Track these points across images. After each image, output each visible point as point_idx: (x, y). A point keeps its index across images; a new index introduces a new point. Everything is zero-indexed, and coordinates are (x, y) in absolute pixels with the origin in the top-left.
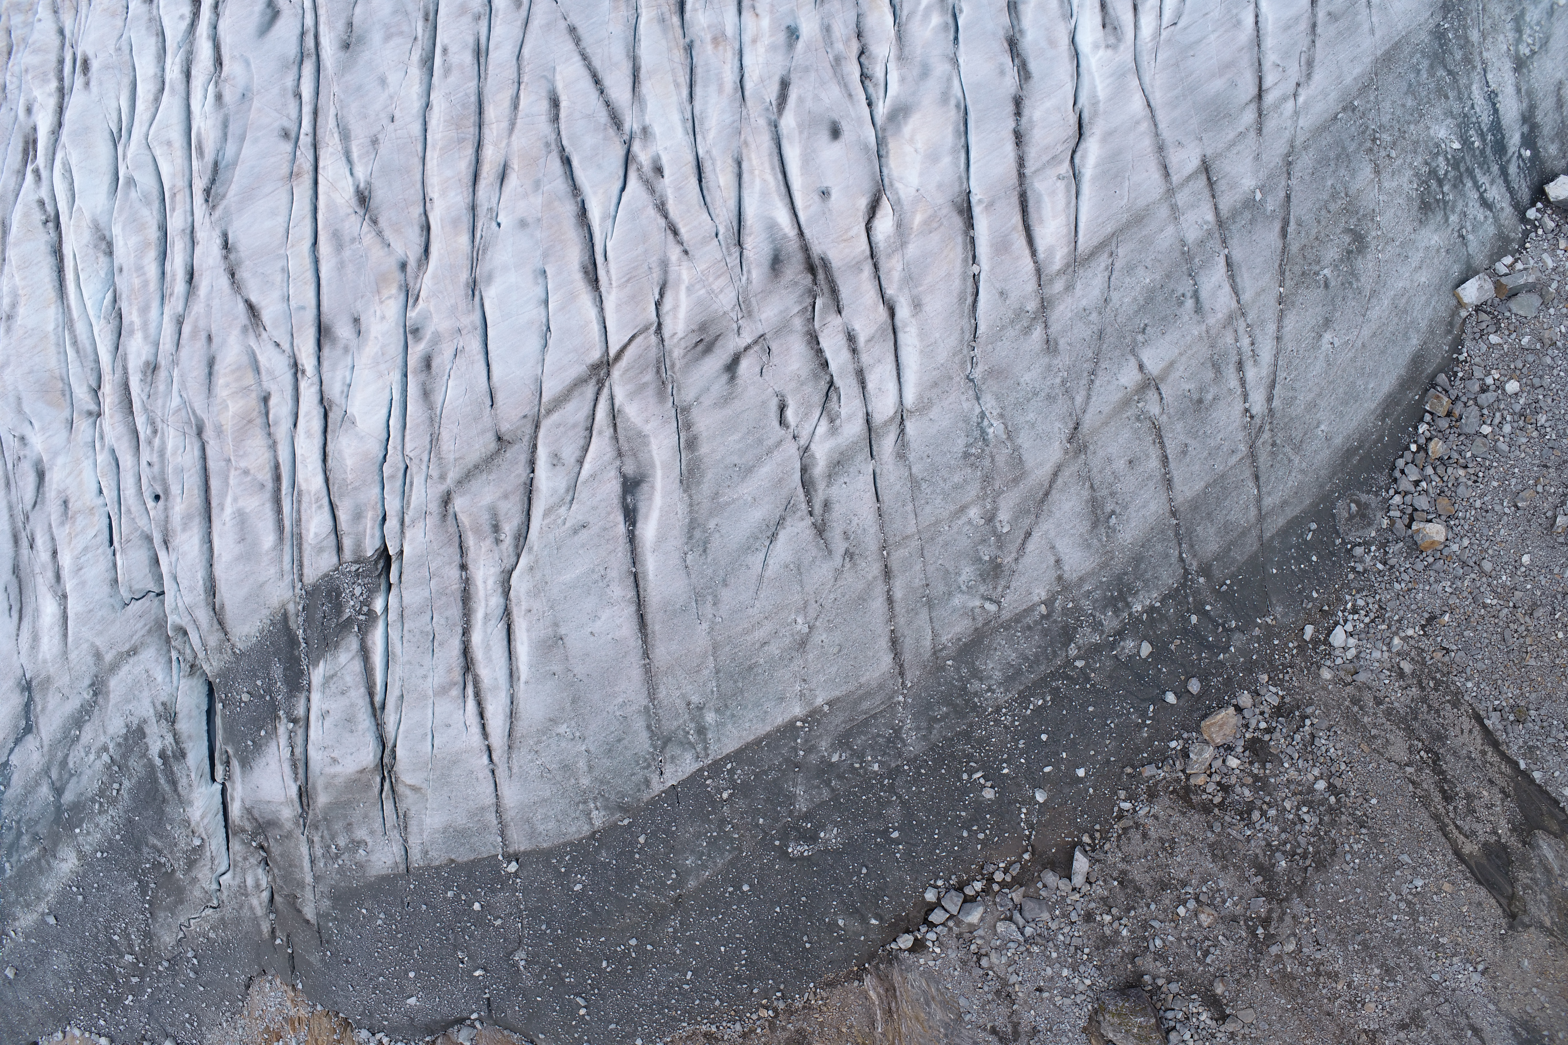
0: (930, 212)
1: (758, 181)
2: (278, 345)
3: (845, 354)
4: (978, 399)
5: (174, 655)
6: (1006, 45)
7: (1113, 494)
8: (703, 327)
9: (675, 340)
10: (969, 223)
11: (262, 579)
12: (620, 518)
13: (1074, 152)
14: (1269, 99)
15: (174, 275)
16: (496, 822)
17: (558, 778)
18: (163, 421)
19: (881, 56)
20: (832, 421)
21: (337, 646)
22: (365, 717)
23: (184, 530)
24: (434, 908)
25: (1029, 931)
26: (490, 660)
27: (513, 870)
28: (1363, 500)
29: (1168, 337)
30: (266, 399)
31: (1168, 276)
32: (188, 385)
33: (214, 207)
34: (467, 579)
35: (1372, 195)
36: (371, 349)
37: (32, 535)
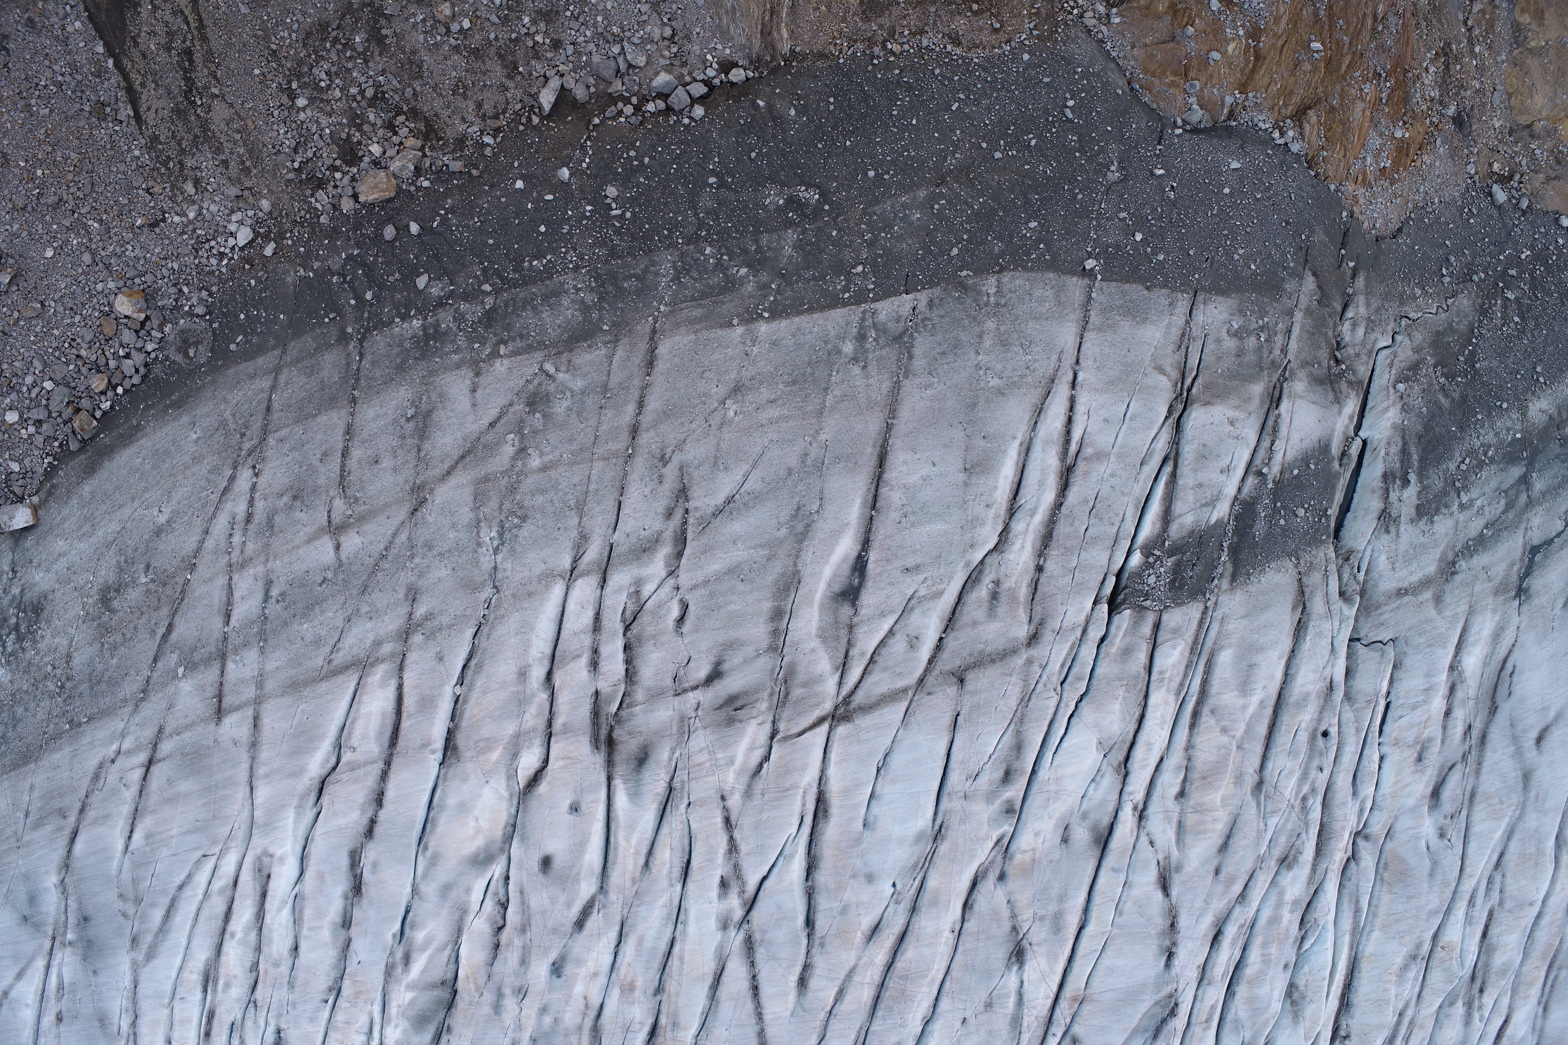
0: (482, 758)
1: (634, 842)
2: (1152, 843)
3: (604, 651)
4: (495, 568)
5: (1361, 576)
6: (364, 890)
7: (403, 437)
8: (730, 722)
9: (761, 718)
10: (451, 735)
11: (1245, 622)
12: (870, 566)
13: (334, 768)
14: (142, 757)
15: (1233, 943)
16: (1092, 313)
17: (1015, 336)
18: (1293, 807)
19: (482, 919)
20: (637, 593)
21: (1191, 533)
22: (1187, 455)
23: (1308, 694)
24: (1181, 249)
25: (616, 49)
26: (1043, 471)
27: (1090, 261)
28: (181, 356)
29: (305, 567)
30: (1181, 794)
31: (286, 624)
32: (1255, 834)
33: (1170, 996)
34: (1040, 556)
35: (81, 637)
36: (1059, 809)
37: (1465, 739)
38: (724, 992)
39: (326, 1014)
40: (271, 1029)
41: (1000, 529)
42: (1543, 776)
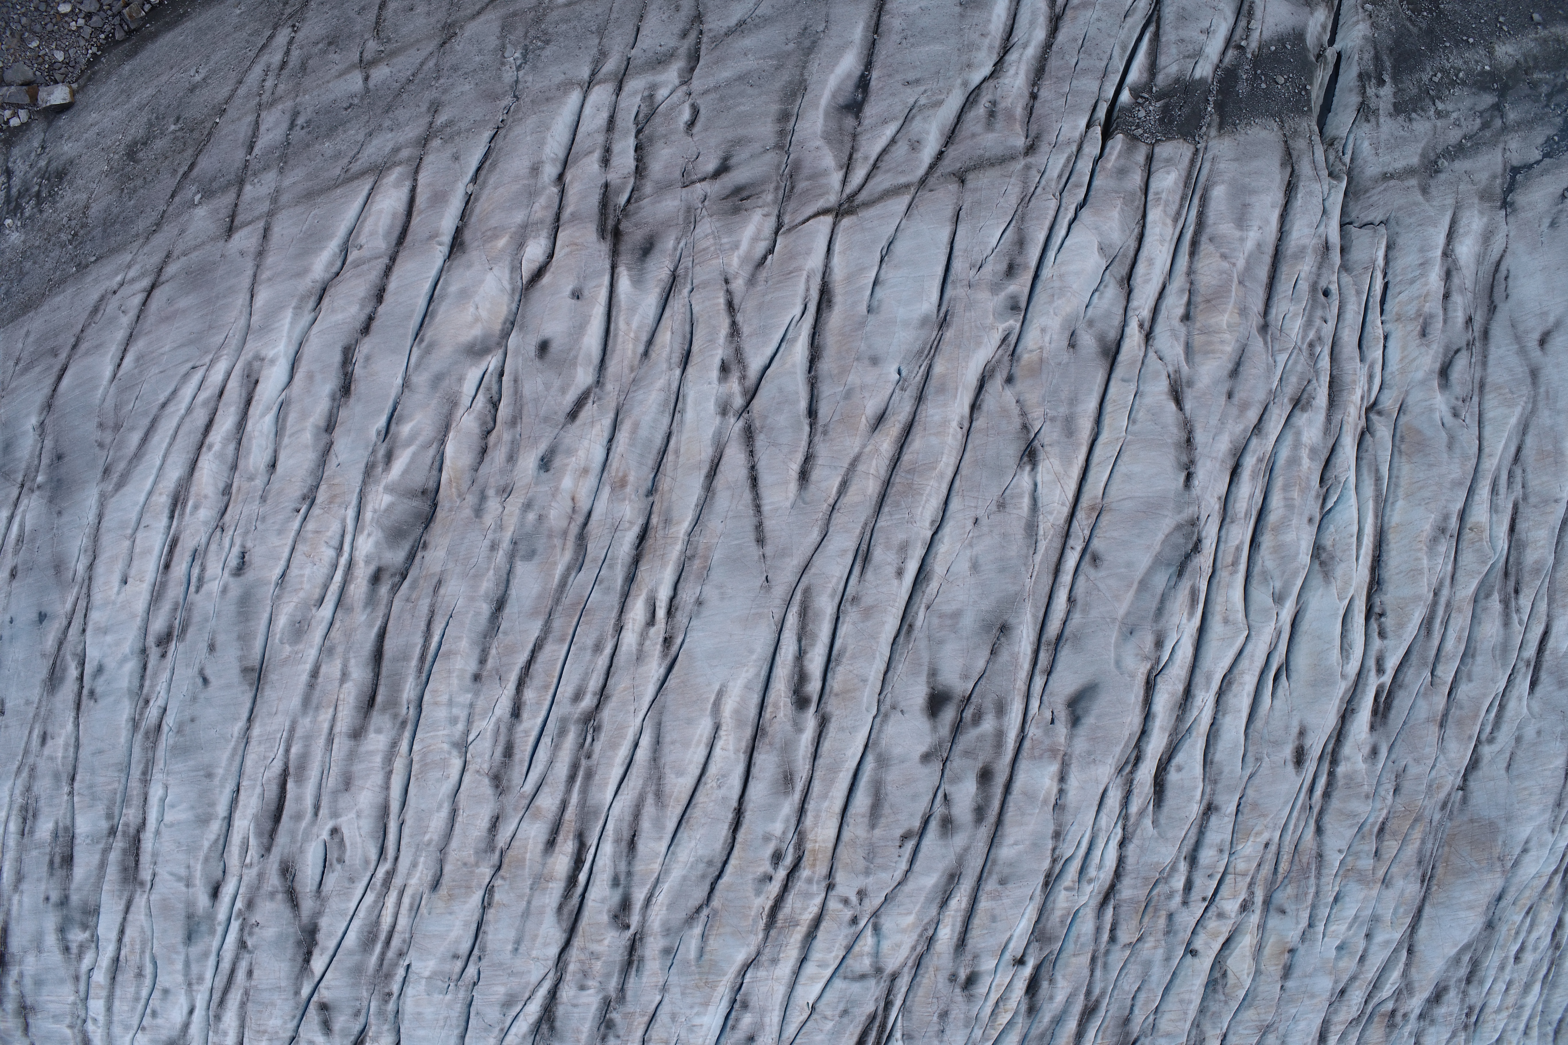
0: (488, 246)
1: (634, 325)
2: (1160, 358)
3: (616, 148)
4: (517, 81)
5: (1347, 162)
6: (353, 388)
8: (736, 210)
9: (766, 210)
10: (458, 232)
11: (1236, 164)
12: (873, 83)
13: (338, 274)
14: (146, 283)
15: (1253, 477)
18: (1300, 349)
19: (472, 416)
20: (651, 96)
21: (1177, 80)
22: (1167, 14)
23: (1305, 248)
26: (1034, 13)
29: (332, 97)
30: (1186, 317)
31: (308, 145)
32: (1265, 367)
33: (1192, 523)
34: (1034, 85)
35: (101, 189)
36: (1064, 307)
37: (1467, 328)
38: (720, 482)
39: (296, 524)
40: (236, 550)
41: (995, 58)
42: (1551, 374)
